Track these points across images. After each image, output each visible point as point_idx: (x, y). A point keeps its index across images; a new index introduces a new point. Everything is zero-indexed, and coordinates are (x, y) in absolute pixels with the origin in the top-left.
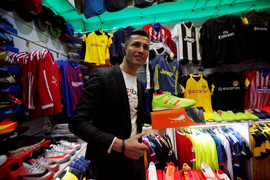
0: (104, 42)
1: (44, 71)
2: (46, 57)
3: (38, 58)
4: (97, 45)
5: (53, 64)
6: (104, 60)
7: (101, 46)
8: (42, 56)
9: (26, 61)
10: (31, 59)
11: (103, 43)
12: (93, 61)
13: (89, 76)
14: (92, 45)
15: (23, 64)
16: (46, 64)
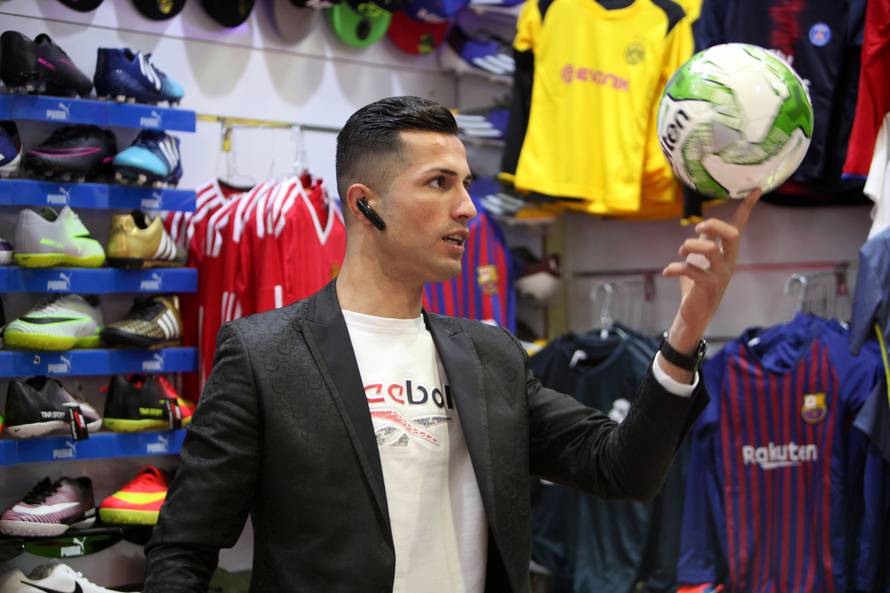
0: (641, 54)
1: (278, 290)
2: (289, 222)
3: (260, 232)
4: (597, 77)
5: (323, 237)
6: (629, 180)
7: (621, 84)
8: (275, 224)
9: (219, 240)
10: (236, 237)
11: (633, 63)
12: (568, 180)
13: (555, 274)
14: (568, 74)
15: (208, 252)
16: (286, 257)
